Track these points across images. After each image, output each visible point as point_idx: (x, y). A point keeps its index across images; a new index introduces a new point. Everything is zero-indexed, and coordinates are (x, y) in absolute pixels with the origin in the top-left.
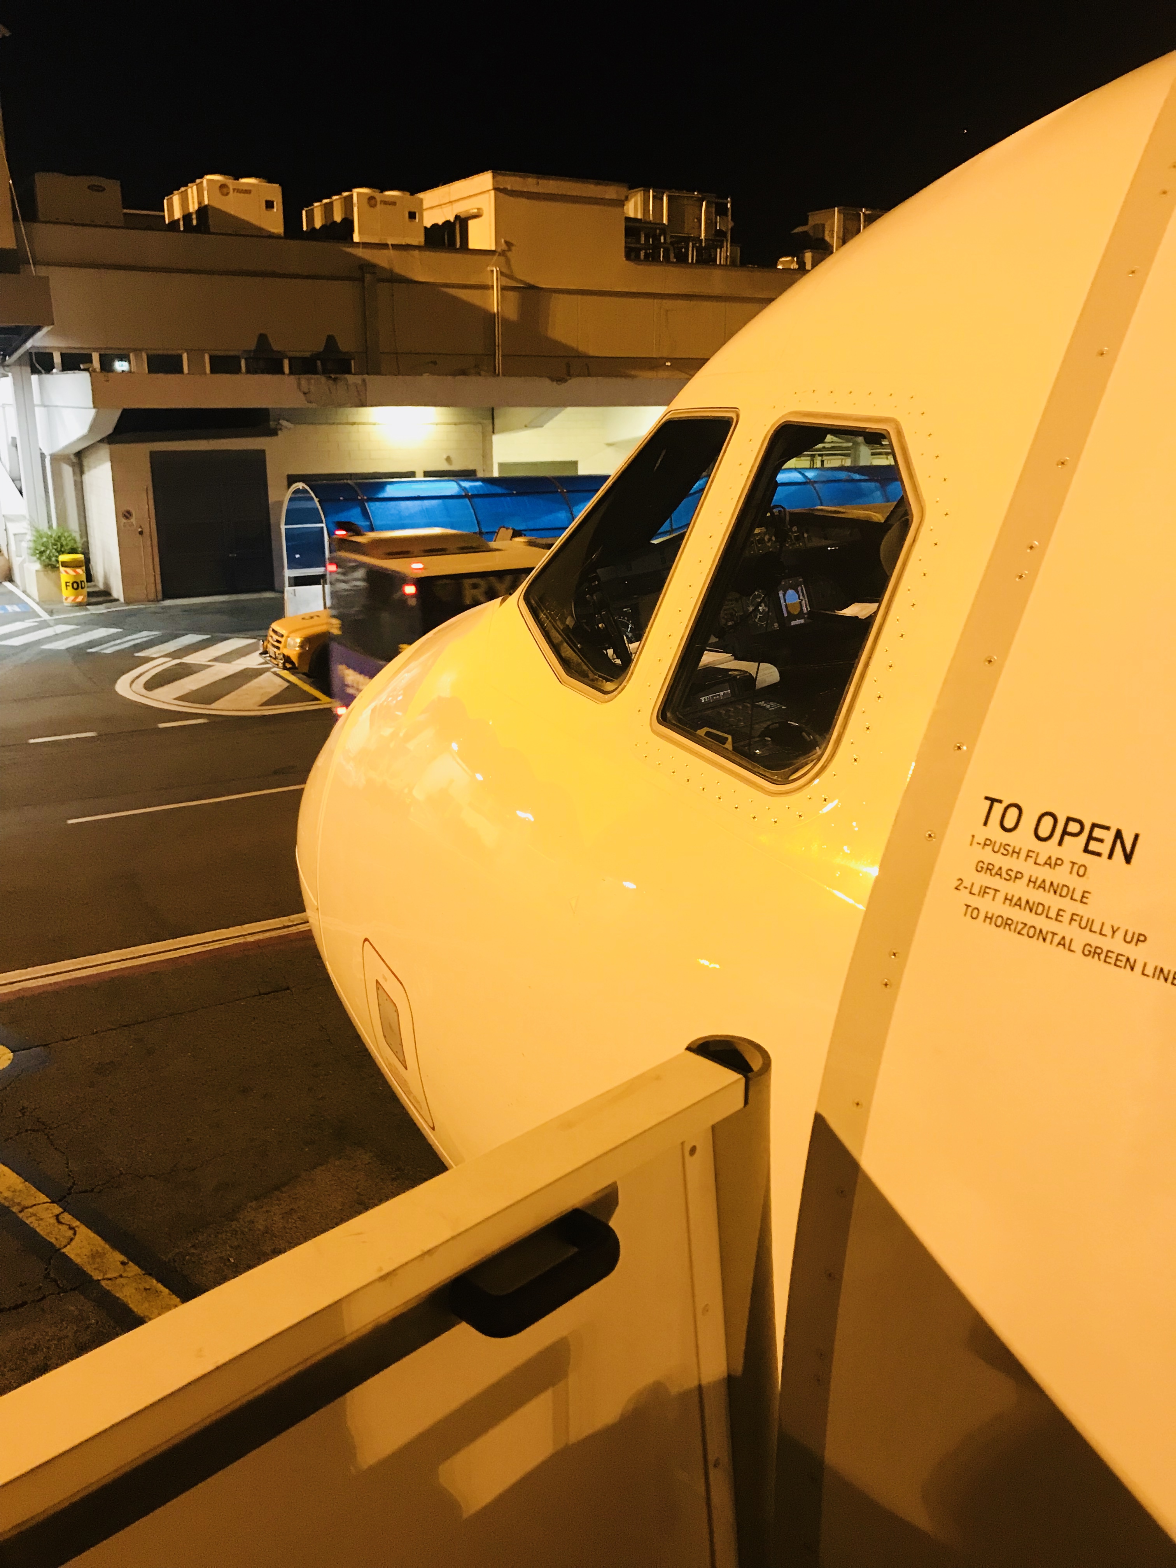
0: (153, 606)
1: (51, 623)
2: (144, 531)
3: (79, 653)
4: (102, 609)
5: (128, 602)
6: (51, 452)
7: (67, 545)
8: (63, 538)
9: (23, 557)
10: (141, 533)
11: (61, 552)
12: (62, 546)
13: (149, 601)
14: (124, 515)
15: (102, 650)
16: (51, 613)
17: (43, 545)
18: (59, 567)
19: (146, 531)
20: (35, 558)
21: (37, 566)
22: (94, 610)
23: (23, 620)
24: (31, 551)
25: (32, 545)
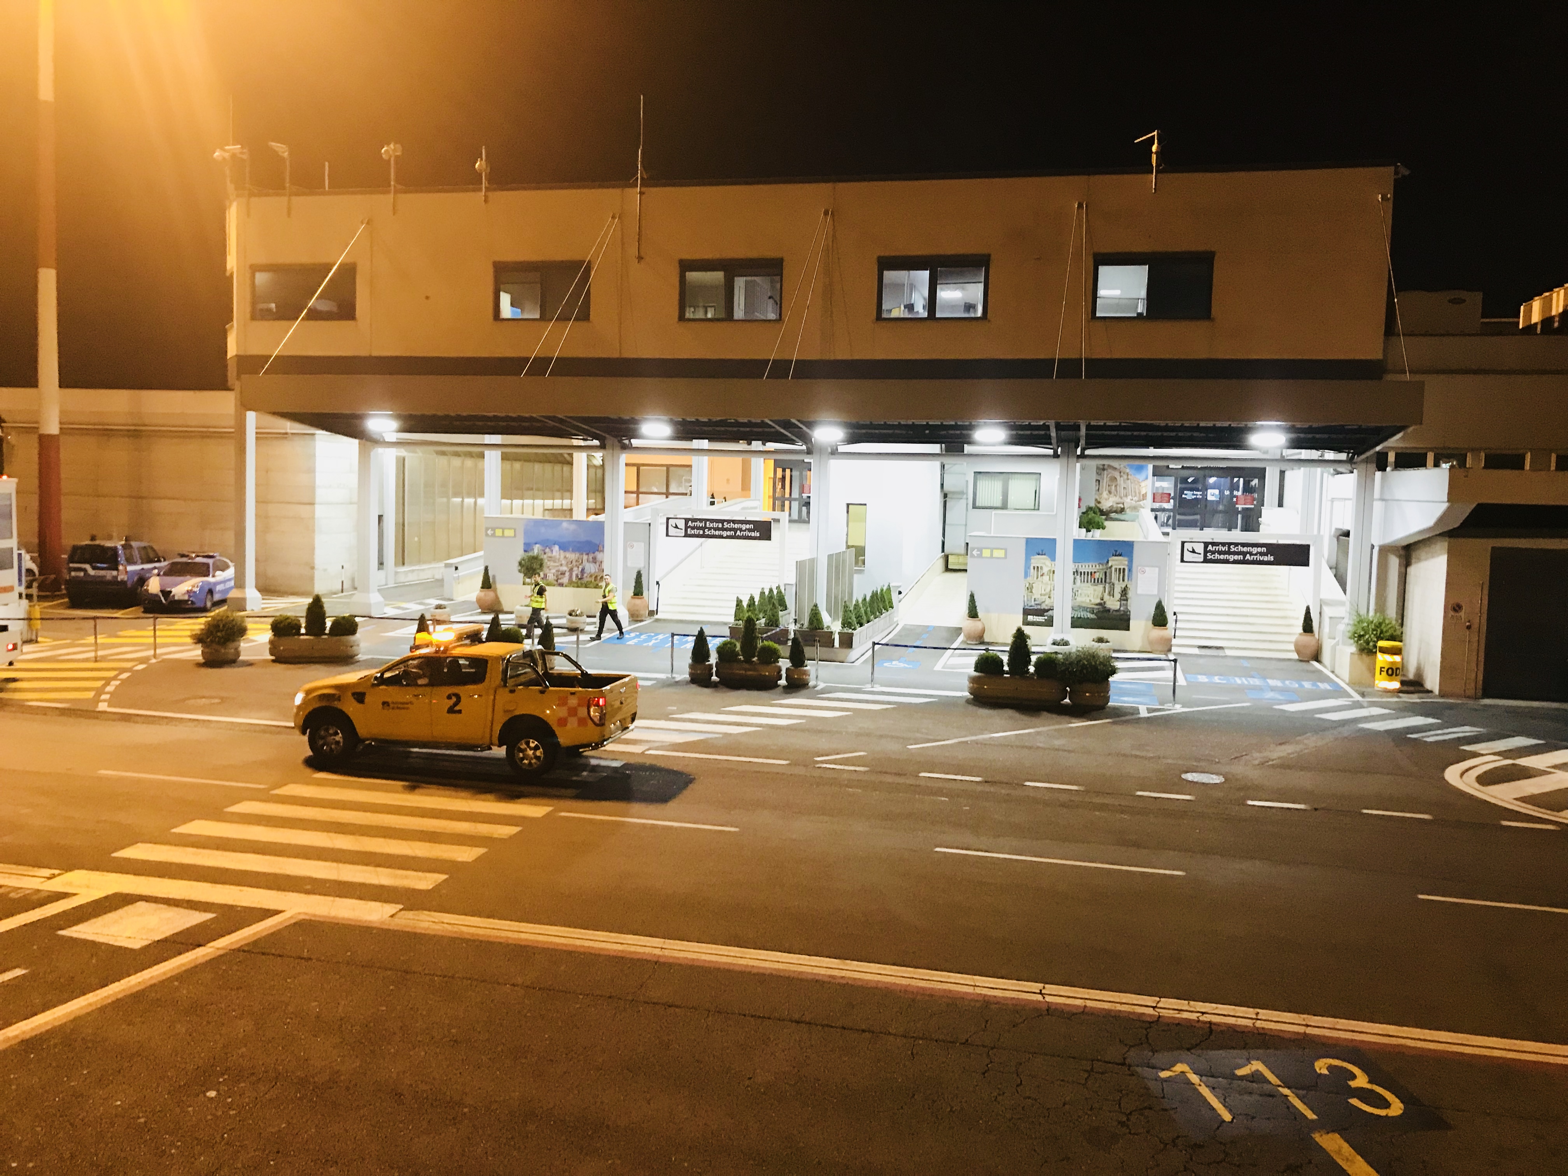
0: (1471, 703)
1: (1365, 704)
2: (1473, 627)
3: (1399, 737)
4: (1415, 699)
5: (1442, 695)
6: (1382, 543)
7: (1386, 632)
8: (1383, 625)
9: (1337, 640)
10: (1469, 627)
11: (1380, 638)
12: (1382, 632)
13: (1465, 697)
14: (1453, 608)
15: (1423, 737)
16: (1363, 695)
17: (1363, 629)
18: (1376, 652)
19: (1475, 626)
20: (1352, 641)
21: (1353, 649)
22: (1406, 698)
23: (1336, 698)
24: (1350, 634)
25: (1350, 628)
